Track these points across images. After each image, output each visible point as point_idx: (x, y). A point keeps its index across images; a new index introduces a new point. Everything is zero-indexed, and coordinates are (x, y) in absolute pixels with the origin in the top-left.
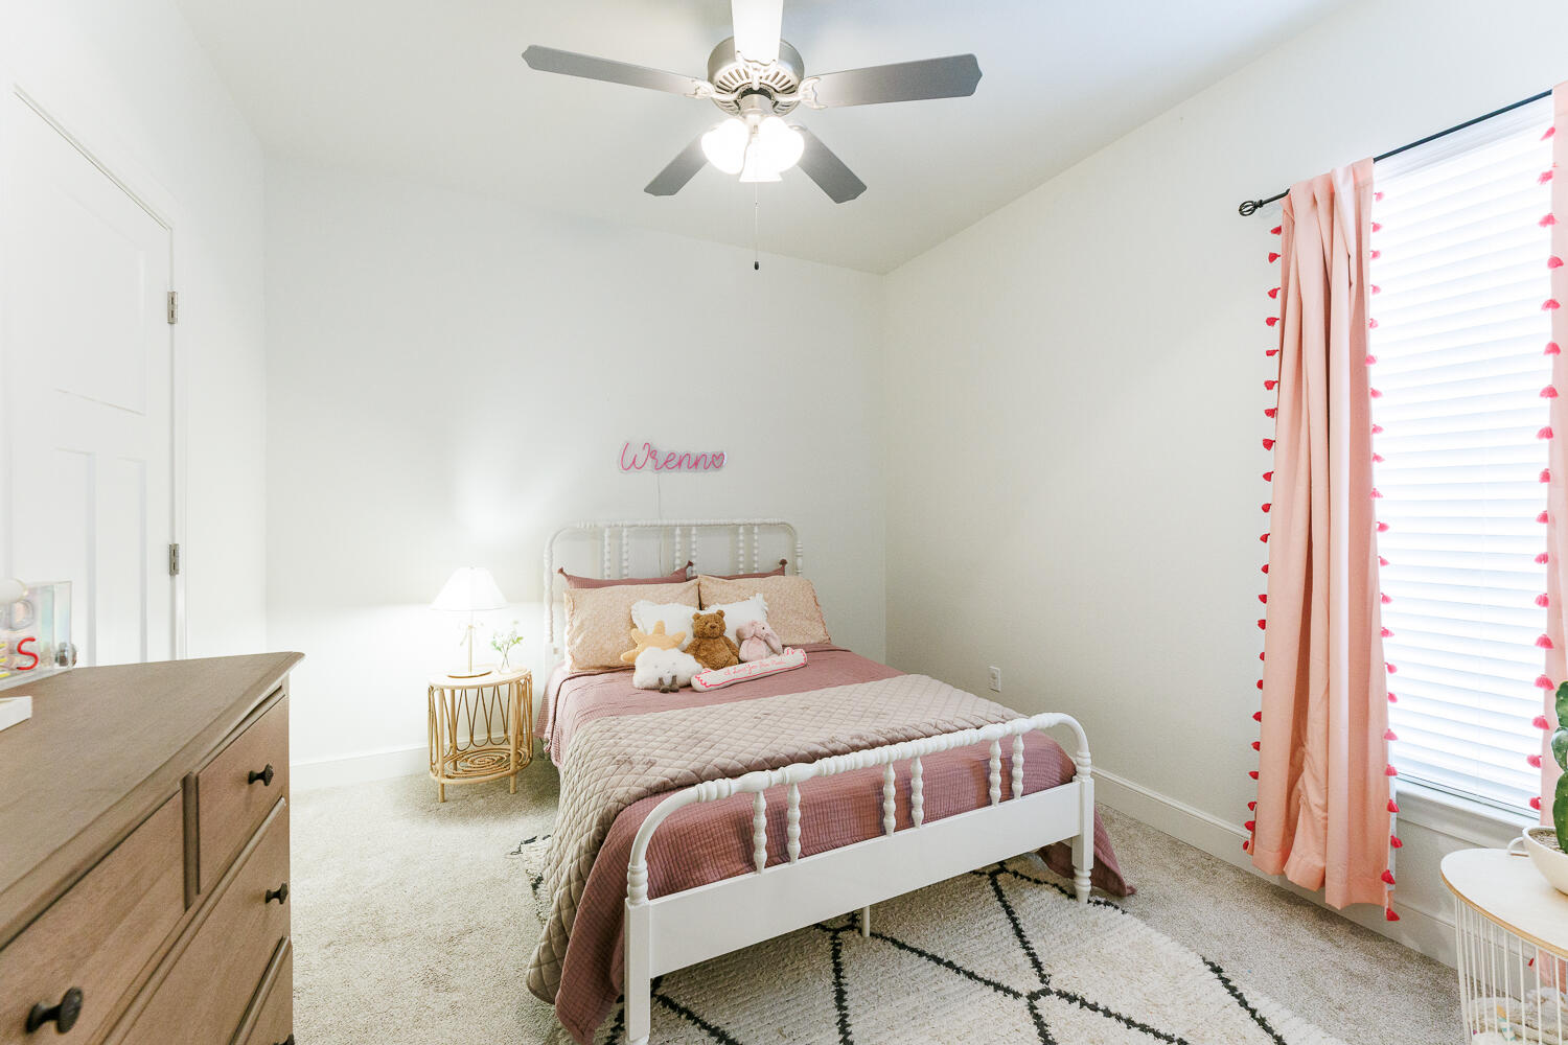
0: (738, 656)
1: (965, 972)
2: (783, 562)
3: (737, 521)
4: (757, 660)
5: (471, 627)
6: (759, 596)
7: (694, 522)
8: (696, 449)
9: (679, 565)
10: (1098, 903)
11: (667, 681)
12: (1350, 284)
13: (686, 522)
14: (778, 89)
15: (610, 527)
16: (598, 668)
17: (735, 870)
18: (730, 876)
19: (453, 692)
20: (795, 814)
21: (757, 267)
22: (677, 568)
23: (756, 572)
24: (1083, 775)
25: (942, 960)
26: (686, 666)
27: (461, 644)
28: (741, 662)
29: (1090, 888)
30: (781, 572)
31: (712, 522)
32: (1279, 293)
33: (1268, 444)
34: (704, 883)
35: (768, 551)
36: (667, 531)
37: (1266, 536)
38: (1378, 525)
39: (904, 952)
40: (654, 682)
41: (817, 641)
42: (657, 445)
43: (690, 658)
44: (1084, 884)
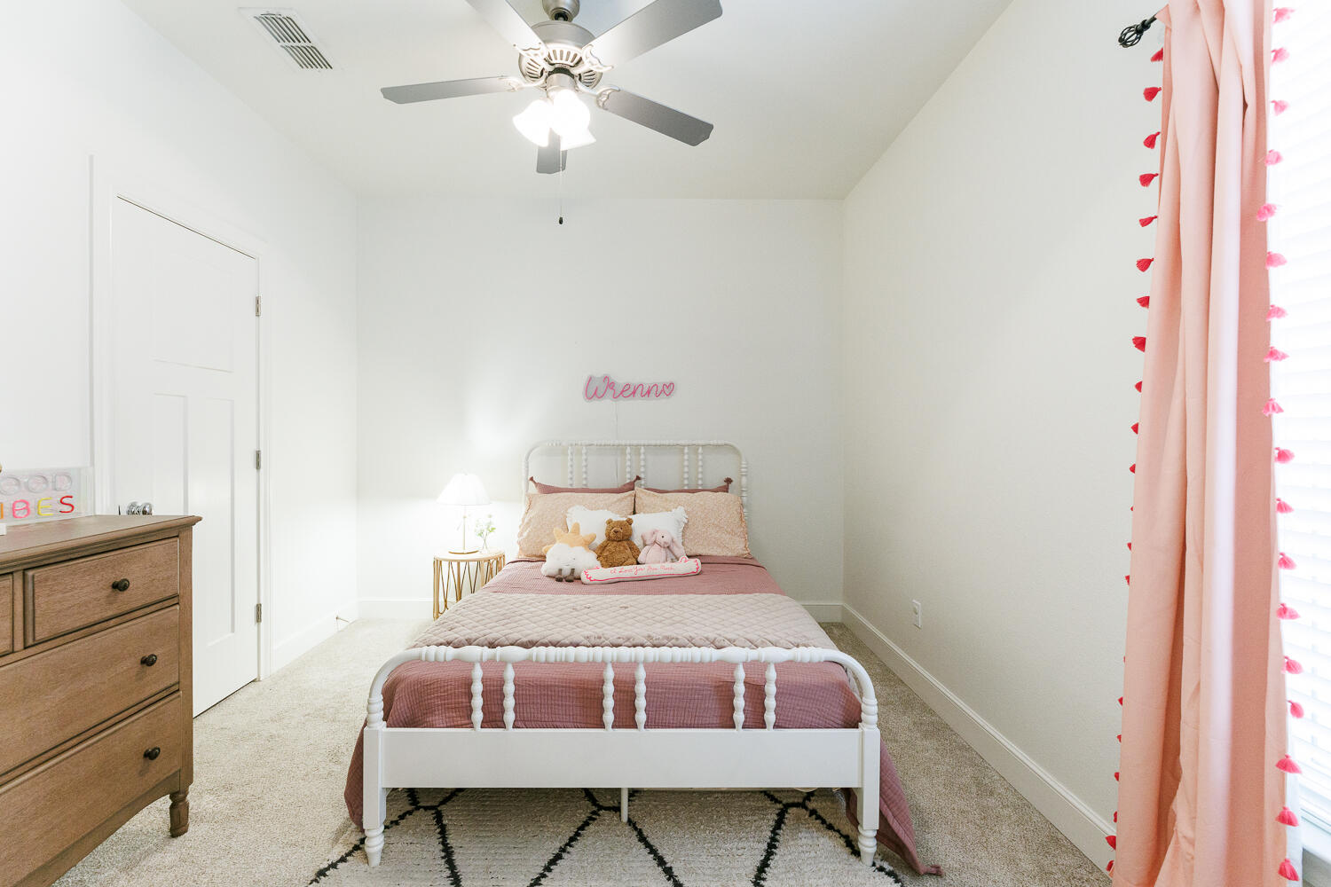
0: (636, 559)
1: (675, 881)
2: (729, 481)
3: (683, 442)
4: (653, 563)
5: (465, 517)
6: (681, 510)
7: (642, 443)
8: (648, 380)
9: (628, 478)
10: (881, 869)
11: (566, 572)
12: (1245, 106)
13: (635, 442)
14: (572, 64)
15: (572, 445)
16: (535, 556)
17: (459, 722)
18: (454, 727)
19: (459, 564)
20: (510, 689)
21: (561, 222)
22: (628, 481)
23: (686, 488)
24: (867, 723)
25: (665, 863)
26: (586, 562)
27: (458, 529)
28: (638, 563)
29: (874, 849)
30: (725, 489)
31: (658, 442)
32: (1158, 139)
33: (1140, 343)
34: (432, 726)
35: (718, 470)
36: (620, 449)
37: (1134, 466)
38: (1277, 452)
39: (641, 845)
40: (554, 571)
41: (734, 554)
42: (613, 378)
43: (593, 556)
44: (868, 844)
